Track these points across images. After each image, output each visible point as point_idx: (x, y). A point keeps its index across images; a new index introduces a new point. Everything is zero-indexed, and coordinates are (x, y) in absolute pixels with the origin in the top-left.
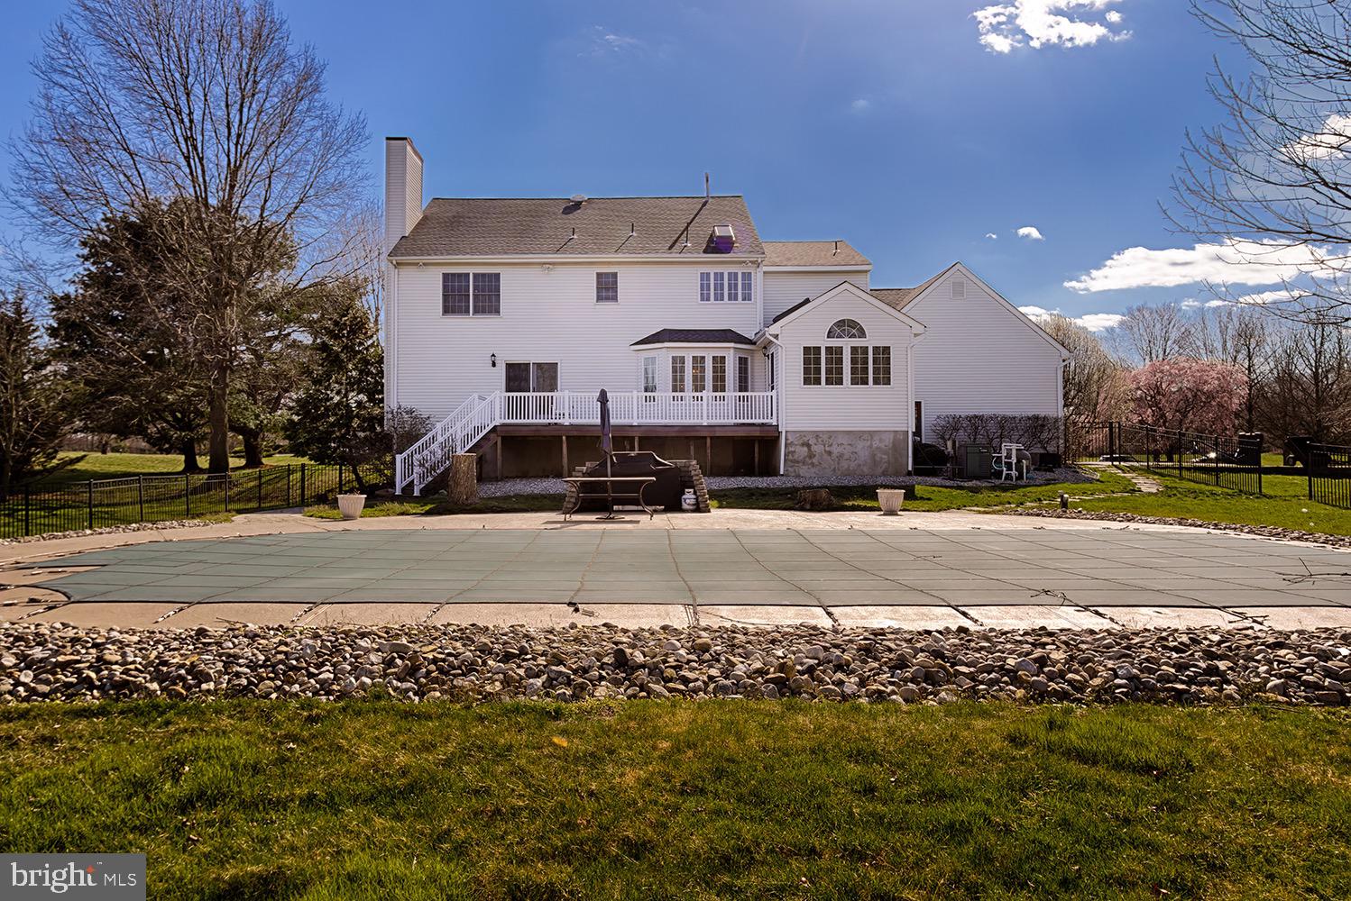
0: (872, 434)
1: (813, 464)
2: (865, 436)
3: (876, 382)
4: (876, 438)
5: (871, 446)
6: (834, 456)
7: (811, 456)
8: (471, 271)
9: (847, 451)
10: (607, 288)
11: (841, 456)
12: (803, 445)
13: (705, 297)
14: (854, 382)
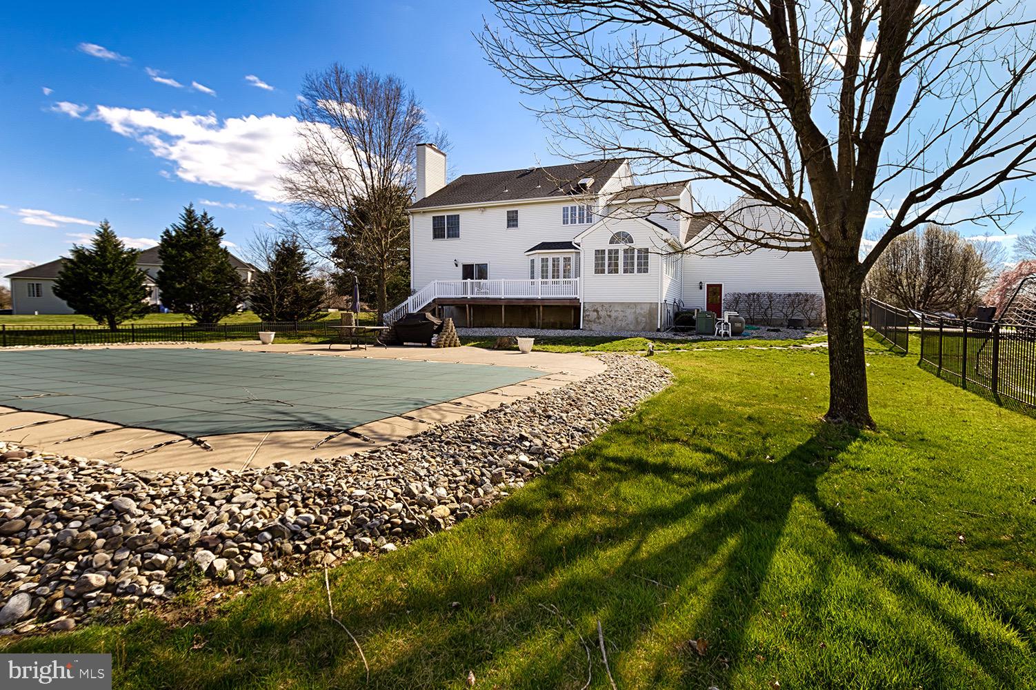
0: (635, 304)
1: (600, 323)
2: (632, 306)
3: (639, 271)
4: (639, 307)
5: (635, 312)
6: (613, 318)
7: (599, 318)
8: (446, 214)
9: (621, 315)
10: (512, 220)
11: (616, 318)
12: (594, 311)
13: (565, 222)
14: (625, 271)
